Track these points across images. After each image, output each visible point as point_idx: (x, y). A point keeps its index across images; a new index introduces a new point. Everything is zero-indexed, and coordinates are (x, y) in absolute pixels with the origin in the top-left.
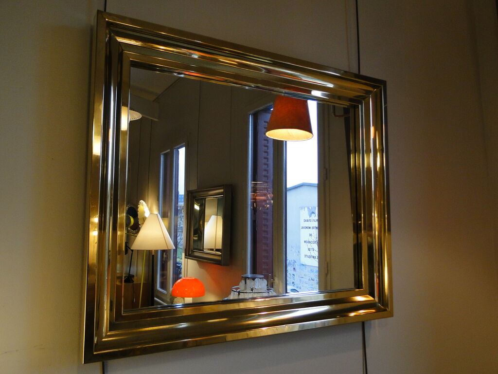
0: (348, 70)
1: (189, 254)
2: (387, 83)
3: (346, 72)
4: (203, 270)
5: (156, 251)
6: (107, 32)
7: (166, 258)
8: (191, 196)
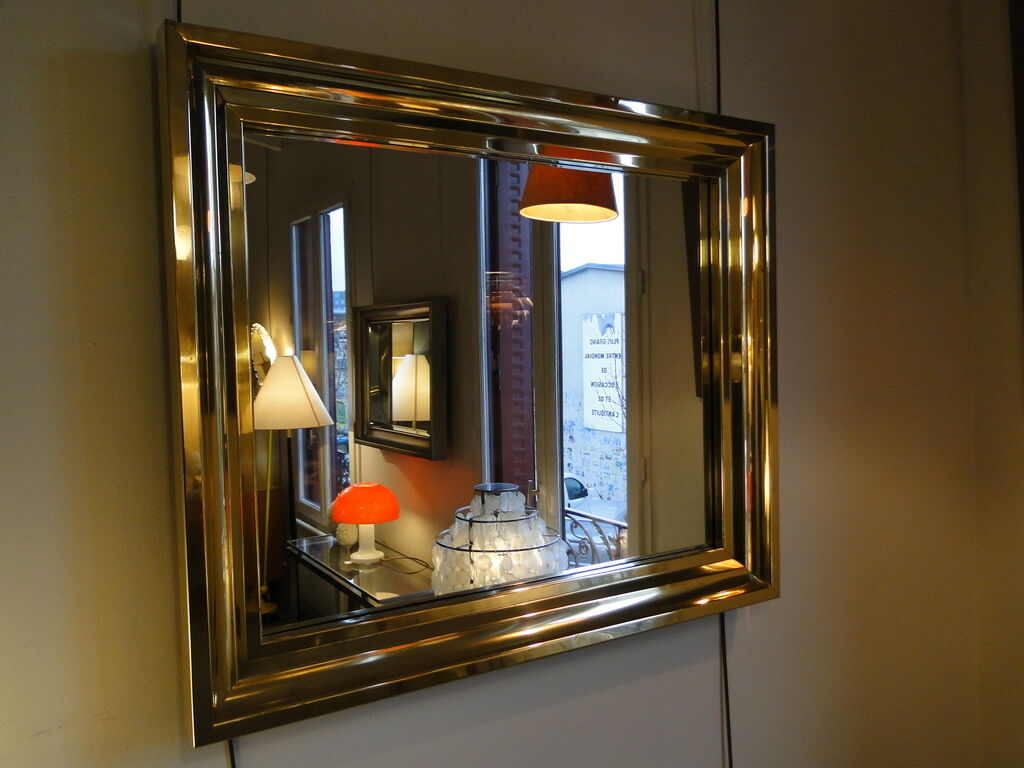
0: (695, 109)
1: (362, 433)
2: (776, 128)
3: (692, 112)
4: (393, 466)
5: (295, 431)
6: (190, 66)
7: (314, 440)
8: (361, 318)
